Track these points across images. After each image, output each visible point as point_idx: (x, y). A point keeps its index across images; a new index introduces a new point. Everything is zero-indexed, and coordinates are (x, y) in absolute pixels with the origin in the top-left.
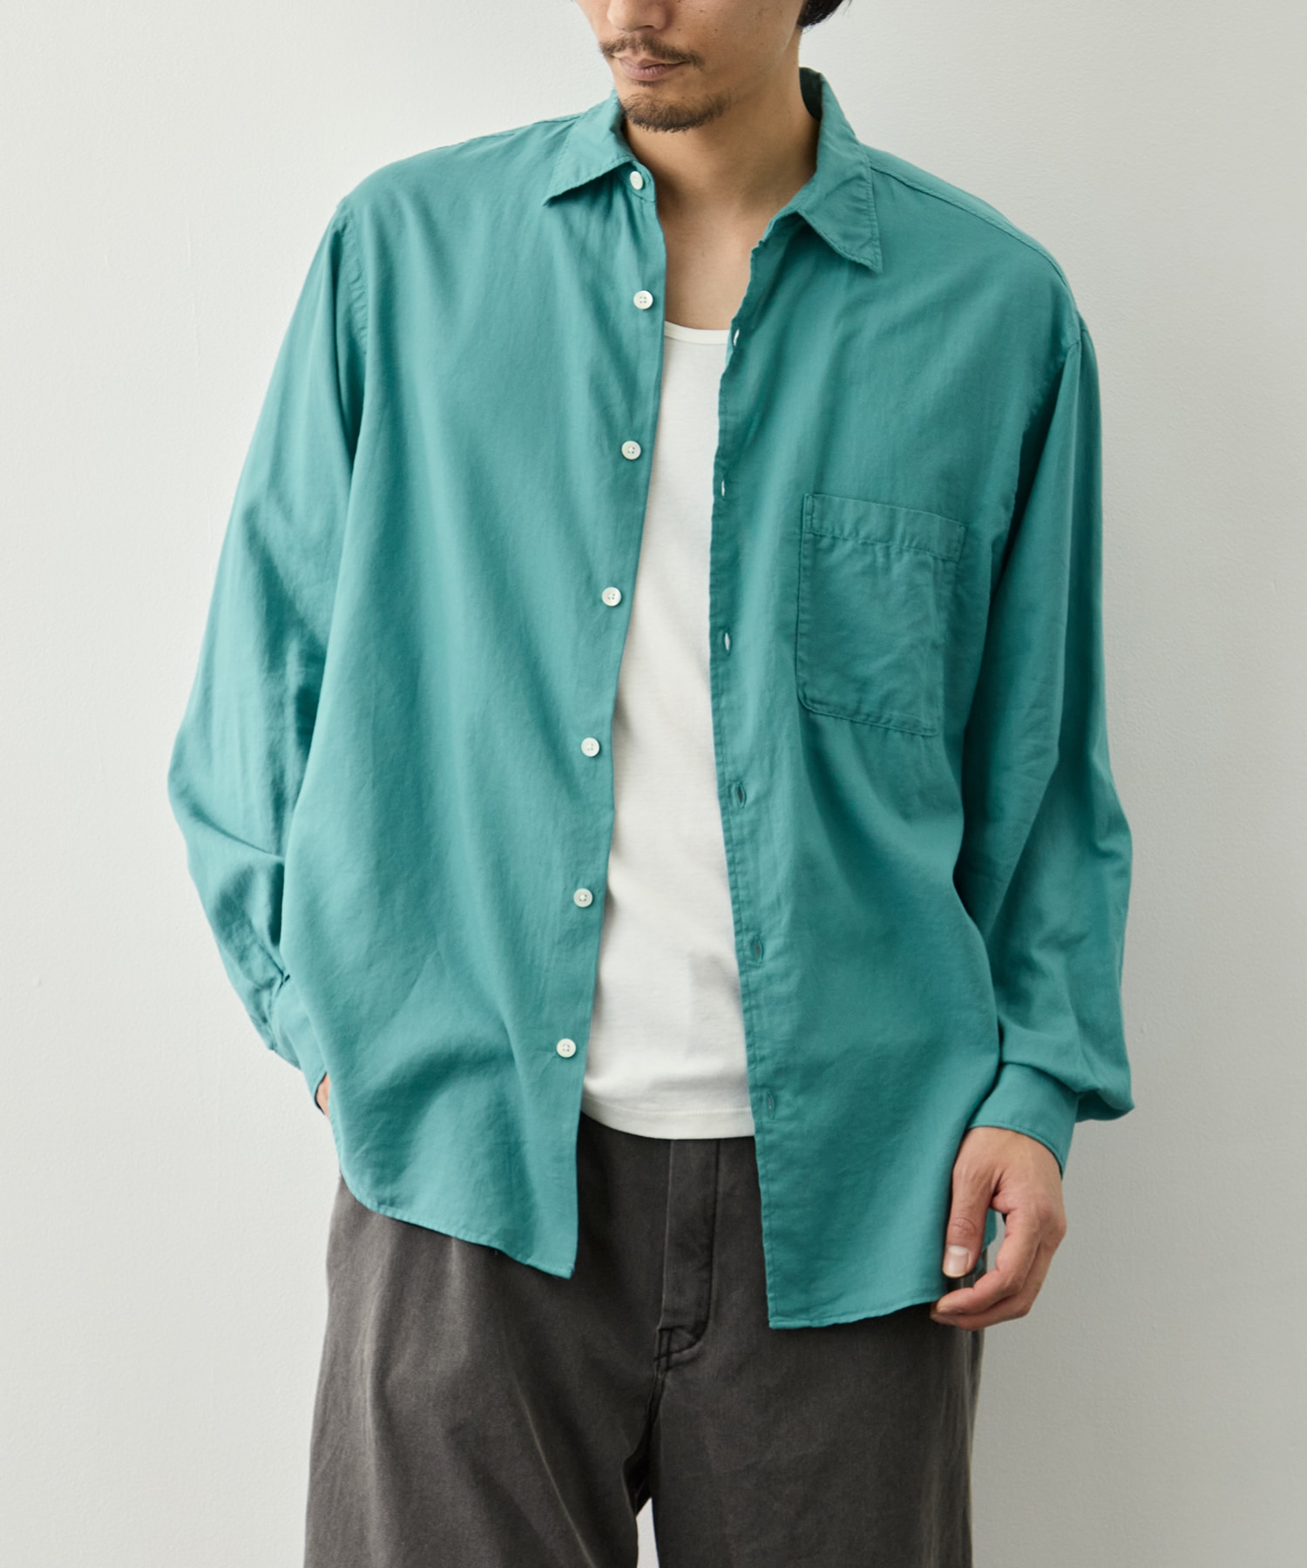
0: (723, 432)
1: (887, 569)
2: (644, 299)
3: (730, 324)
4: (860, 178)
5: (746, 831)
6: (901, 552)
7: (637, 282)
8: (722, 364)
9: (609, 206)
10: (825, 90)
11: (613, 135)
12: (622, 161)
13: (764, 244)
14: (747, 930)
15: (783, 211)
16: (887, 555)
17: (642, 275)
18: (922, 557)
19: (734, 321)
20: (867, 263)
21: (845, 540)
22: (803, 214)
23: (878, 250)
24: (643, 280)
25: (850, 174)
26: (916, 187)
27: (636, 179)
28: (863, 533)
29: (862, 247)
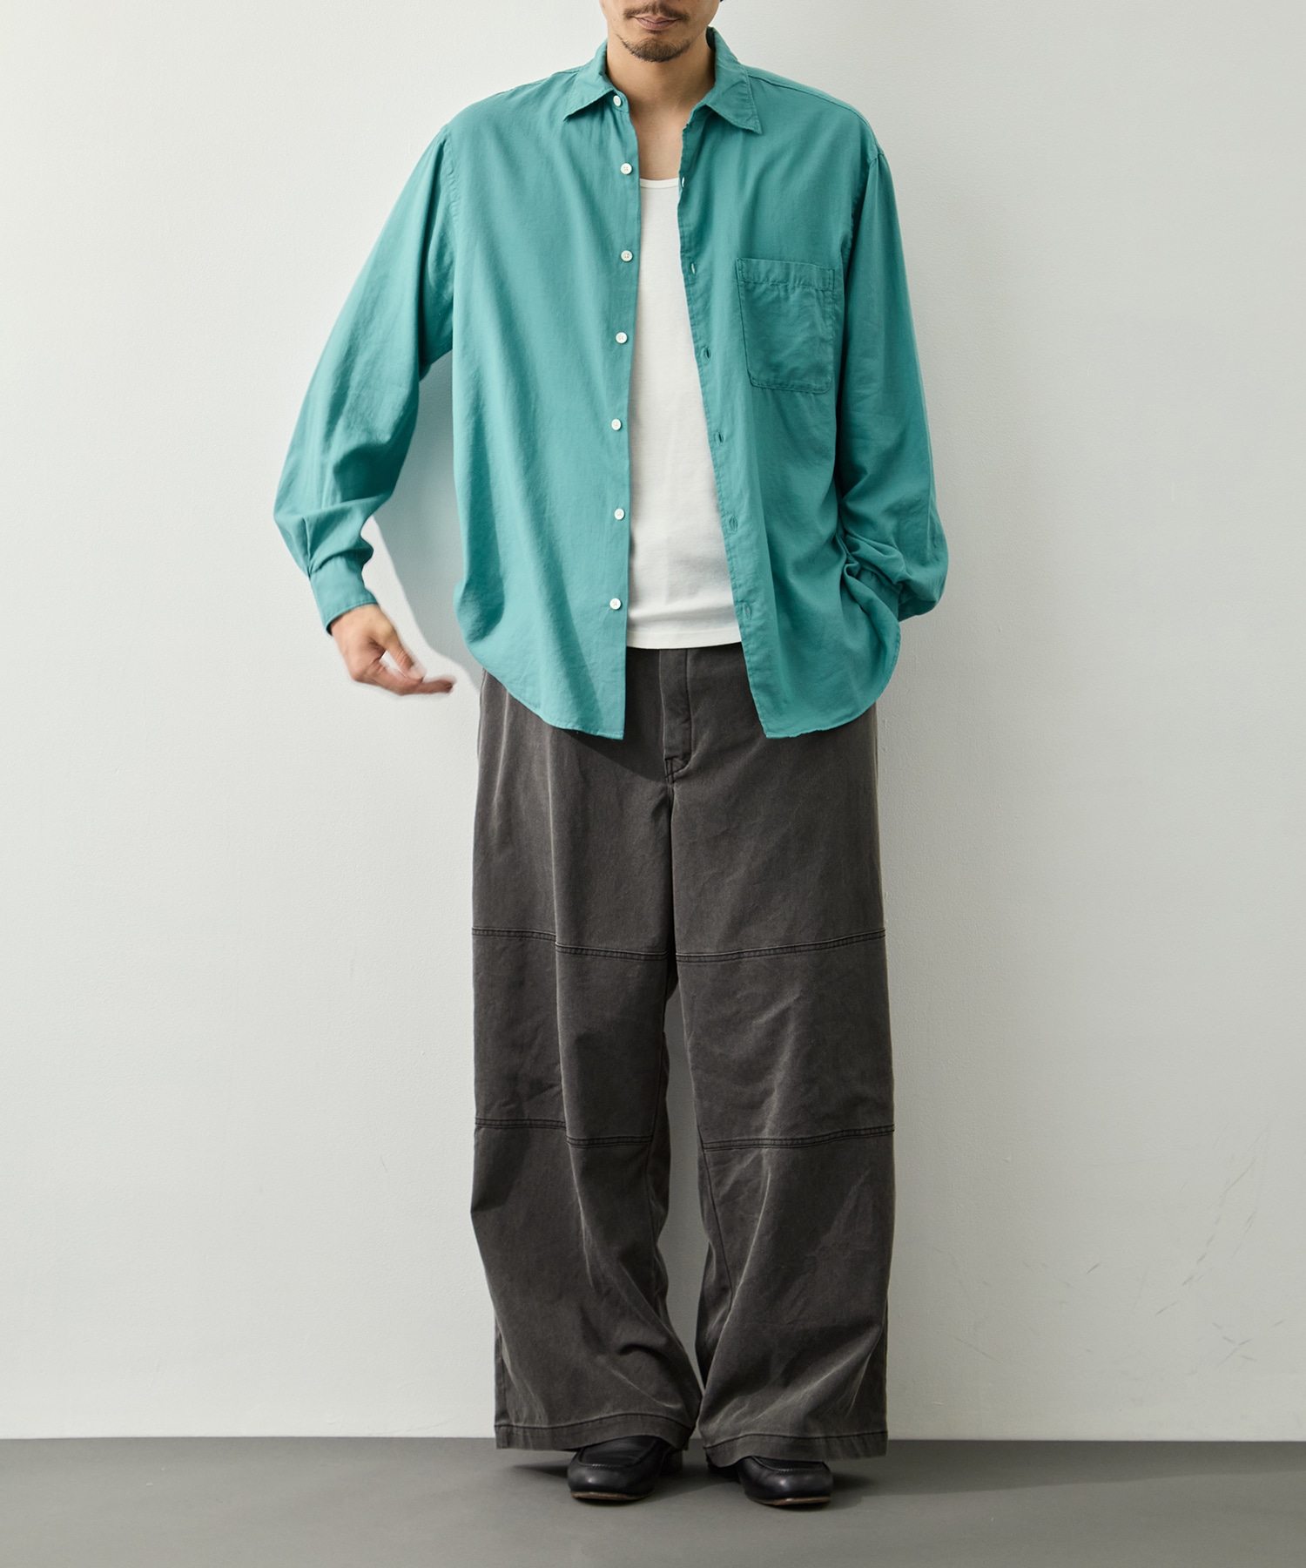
0: (682, 237)
1: (787, 298)
2: (626, 169)
3: (678, 175)
4: (743, 82)
5: (723, 458)
6: (794, 288)
7: (622, 159)
8: (678, 199)
9: (602, 117)
10: (716, 36)
11: (601, 77)
12: (608, 90)
13: (690, 126)
14: (728, 513)
15: (697, 106)
16: (786, 291)
17: (625, 154)
18: (807, 290)
19: (680, 172)
20: (752, 129)
21: (761, 284)
22: (710, 106)
23: (758, 121)
24: (625, 157)
25: (735, 81)
26: (776, 84)
27: (617, 100)
28: (771, 279)
29: (748, 120)
